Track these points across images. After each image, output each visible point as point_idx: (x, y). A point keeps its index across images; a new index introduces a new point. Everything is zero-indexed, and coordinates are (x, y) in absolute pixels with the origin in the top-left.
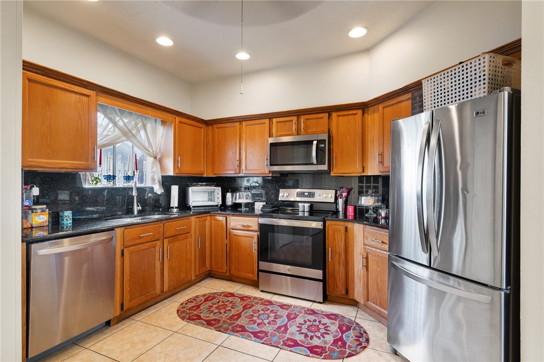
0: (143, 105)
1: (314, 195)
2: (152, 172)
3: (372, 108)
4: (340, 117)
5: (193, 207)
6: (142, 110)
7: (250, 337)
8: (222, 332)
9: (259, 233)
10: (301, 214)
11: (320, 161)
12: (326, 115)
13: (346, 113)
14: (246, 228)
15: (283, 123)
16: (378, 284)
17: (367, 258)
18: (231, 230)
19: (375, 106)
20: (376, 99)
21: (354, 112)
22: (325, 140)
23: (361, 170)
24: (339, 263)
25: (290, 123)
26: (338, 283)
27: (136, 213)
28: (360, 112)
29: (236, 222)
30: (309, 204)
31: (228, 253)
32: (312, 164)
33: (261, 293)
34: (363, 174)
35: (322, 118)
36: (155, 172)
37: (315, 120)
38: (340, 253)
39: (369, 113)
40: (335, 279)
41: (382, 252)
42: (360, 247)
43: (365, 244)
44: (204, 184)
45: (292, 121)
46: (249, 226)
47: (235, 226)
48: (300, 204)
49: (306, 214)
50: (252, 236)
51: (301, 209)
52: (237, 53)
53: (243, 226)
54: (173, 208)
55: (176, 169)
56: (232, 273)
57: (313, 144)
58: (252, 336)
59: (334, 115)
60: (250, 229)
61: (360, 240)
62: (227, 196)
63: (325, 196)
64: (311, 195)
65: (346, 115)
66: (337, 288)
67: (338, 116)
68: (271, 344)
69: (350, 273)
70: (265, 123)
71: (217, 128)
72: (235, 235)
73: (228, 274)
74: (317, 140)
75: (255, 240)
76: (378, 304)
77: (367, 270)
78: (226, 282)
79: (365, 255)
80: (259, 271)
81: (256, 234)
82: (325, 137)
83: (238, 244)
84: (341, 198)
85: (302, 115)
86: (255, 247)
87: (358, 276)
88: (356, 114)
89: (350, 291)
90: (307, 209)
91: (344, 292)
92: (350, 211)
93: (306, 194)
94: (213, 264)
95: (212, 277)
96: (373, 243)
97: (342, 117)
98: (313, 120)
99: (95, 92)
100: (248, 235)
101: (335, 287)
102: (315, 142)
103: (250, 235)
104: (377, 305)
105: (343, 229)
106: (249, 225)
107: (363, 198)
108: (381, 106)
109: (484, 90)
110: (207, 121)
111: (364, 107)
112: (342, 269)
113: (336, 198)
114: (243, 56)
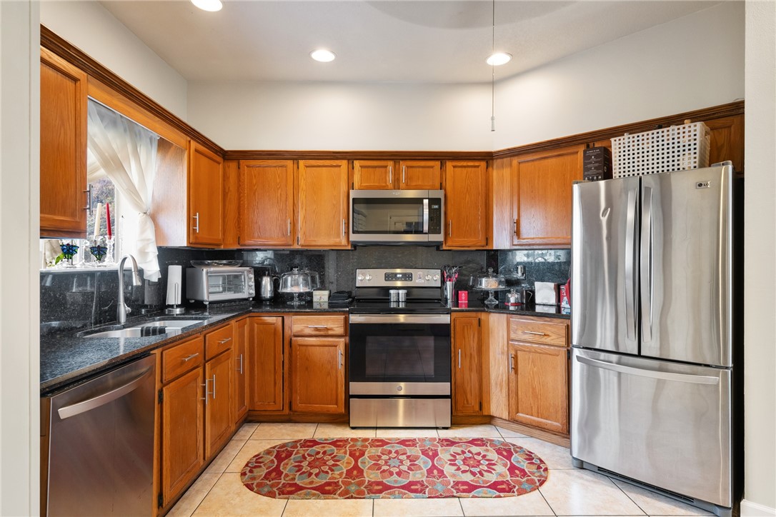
0: (151, 112)
1: (411, 277)
2: (142, 240)
3: (499, 160)
4: (456, 169)
5: (211, 303)
6: (149, 121)
7: (405, 494)
8: (356, 498)
9: (347, 338)
10: (393, 305)
11: (434, 228)
12: (438, 163)
13: (465, 163)
14: (322, 333)
15: (370, 169)
16: (534, 389)
17: (516, 358)
18: (294, 339)
19: (505, 159)
20: (509, 150)
21: (477, 163)
22: (440, 199)
23: (483, 243)
24: (471, 370)
25: (383, 170)
26: (469, 396)
27: (123, 319)
28: (483, 164)
29: (300, 324)
30: (404, 291)
31: (286, 376)
32: (422, 232)
33: (353, 431)
34: (487, 248)
35: (432, 167)
36: (148, 240)
37: (421, 169)
38: (471, 354)
39: (495, 166)
40: (465, 392)
41: (542, 346)
42: (501, 345)
43: (509, 339)
44: (224, 262)
45: (386, 167)
46: (327, 329)
47: (302, 330)
48: (392, 291)
49: (402, 305)
50: (335, 344)
51: (393, 298)
52: (313, 51)
53: (317, 329)
54: (172, 306)
55: (191, 236)
56: (294, 408)
57: (423, 203)
58: (407, 492)
59: (449, 165)
60: (330, 332)
61: (501, 334)
62: (264, 282)
63: (427, 278)
64: (407, 277)
65: (465, 167)
66: (468, 403)
67: (454, 167)
68: (441, 495)
69: (484, 380)
70: (340, 166)
71: (248, 167)
72: (300, 345)
73: (287, 411)
74: (428, 198)
75: (341, 350)
76: (535, 414)
77: (516, 372)
78: (282, 426)
79: (514, 353)
80: (349, 397)
81: (343, 340)
82: (439, 194)
83: (307, 359)
84: (450, 281)
85: (402, 160)
86: (341, 360)
87: (496, 384)
88: (478, 167)
89: (485, 405)
90: (402, 298)
91: (477, 408)
92: (463, 298)
93: (398, 276)
94: (256, 399)
95: (251, 422)
96: (526, 337)
97: (459, 169)
98: (418, 169)
99: (85, 74)
100: (327, 343)
101: (465, 402)
102: (426, 202)
103: (330, 344)
104: (532, 415)
105: (475, 322)
106: (328, 326)
107: (484, 280)
108: (515, 161)
109: (695, 160)
110: (227, 152)
111: (488, 158)
112: (474, 376)
113: (443, 282)
114: (323, 55)
